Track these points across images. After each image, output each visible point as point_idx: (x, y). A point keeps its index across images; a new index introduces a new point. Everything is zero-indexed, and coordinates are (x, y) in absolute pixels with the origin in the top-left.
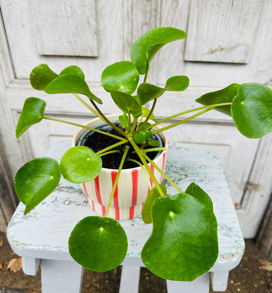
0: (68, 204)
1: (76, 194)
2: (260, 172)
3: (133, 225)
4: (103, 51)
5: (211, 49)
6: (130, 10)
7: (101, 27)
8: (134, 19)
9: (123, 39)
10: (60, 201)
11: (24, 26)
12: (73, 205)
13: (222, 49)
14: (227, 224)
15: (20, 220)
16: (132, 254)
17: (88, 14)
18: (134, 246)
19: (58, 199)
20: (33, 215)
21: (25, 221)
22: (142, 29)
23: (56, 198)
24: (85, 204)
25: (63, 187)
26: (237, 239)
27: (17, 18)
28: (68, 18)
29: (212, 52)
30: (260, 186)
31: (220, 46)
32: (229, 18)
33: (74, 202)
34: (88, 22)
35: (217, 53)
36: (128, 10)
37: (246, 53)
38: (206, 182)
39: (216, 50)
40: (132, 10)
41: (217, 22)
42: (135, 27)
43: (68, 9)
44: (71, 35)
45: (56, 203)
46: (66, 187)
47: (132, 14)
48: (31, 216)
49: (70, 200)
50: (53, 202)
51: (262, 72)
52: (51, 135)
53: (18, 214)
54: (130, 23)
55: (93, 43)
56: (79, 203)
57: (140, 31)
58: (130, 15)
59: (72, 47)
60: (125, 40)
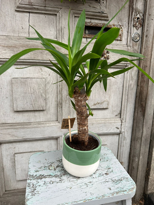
0: (52, 183)
1: (54, 178)
2: (121, 156)
3: (87, 186)
4: (48, 107)
5: (94, 104)
6: (61, 90)
7: (47, 97)
8: (63, 93)
9: (57, 102)
10: (48, 183)
11: (7, 98)
12: (55, 183)
13: (99, 103)
14: (125, 177)
15: (31, 197)
16: (93, 199)
17: (41, 92)
18: (92, 195)
19: (46, 182)
20: (37, 193)
21: (34, 197)
22: (66, 97)
23: (45, 182)
24: (60, 182)
25: (46, 176)
26: (132, 181)
27: (4, 94)
28: (32, 94)
29: (95, 105)
30: (123, 163)
31: (98, 102)
32: (100, 91)
33: (55, 182)
34: (42, 95)
35: (97, 105)
36: (60, 90)
37: (108, 104)
38: (109, 161)
39: (96, 104)
40: (62, 90)
41: (96, 93)
42: (63, 96)
43: (32, 90)
44: (32, 101)
45: (46, 184)
46: (48, 176)
47: (62, 91)
48: (35, 194)
49: (52, 181)
50: (44, 184)
51: (115, 111)
52: (15, 154)
53: (28, 194)
54: (61, 95)
55: (43, 104)
56: (58, 182)
57: (66, 98)
58: (61, 92)
59: (33, 106)
60: (58, 102)
